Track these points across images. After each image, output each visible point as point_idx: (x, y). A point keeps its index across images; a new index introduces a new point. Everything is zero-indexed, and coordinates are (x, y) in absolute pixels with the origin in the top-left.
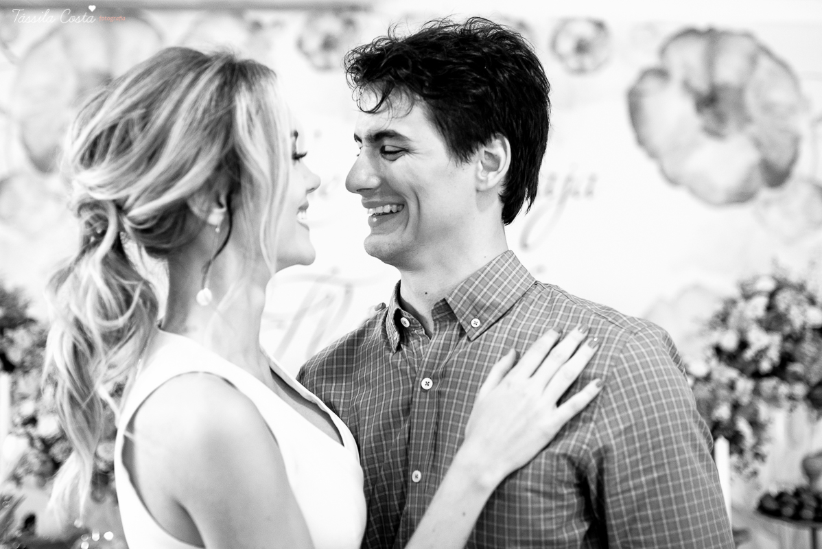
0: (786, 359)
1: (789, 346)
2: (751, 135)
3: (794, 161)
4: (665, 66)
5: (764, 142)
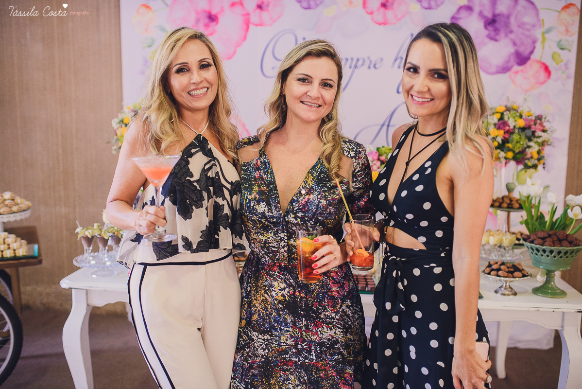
0: (505, 141)
2: (511, 40)
3: (532, 52)
4: (470, 4)
5: (518, 42)
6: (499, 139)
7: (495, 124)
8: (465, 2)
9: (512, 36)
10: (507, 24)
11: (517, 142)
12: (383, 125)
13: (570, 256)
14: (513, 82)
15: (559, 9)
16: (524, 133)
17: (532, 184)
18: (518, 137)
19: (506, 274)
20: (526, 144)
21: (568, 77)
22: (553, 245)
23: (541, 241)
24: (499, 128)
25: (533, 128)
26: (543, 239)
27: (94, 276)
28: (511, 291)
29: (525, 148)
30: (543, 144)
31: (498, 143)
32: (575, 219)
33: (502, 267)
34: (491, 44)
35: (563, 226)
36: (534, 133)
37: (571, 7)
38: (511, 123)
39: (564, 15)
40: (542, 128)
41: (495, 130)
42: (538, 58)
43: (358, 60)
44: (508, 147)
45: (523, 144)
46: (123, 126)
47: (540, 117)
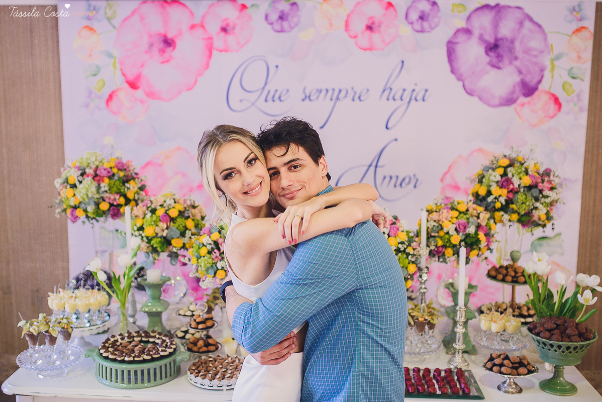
0: (509, 201)
1: (511, 196)
2: (516, 67)
3: (540, 82)
4: (469, 27)
5: (524, 71)
6: (502, 200)
7: (497, 182)
8: (462, 24)
9: (517, 63)
10: (511, 50)
11: (522, 203)
12: (370, 166)
13: (580, 351)
14: (519, 116)
15: (570, 33)
16: (530, 193)
17: (539, 260)
18: (524, 197)
19: (510, 371)
21: (581, 110)
22: (561, 339)
23: (548, 334)
24: (502, 187)
25: (541, 186)
26: (549, 331)
27: (40, 376)
28: (516, 388)
29: (532, 210)
30: (551, 204)
31: (502, 204)
32: (585, 304)
33: (506, 362)
34: (494, 72)
35: (573, 310)
36: (541, 191)
37: (583, 30)
38: (516, 182)
39: (576, 39)
40: (550, 186)
41: (498, 188)
42: (547, 89)
43: (340, 91)
44: (513, 208)
45: (529, 205)
46: (68, 187)
47: (548, 172)
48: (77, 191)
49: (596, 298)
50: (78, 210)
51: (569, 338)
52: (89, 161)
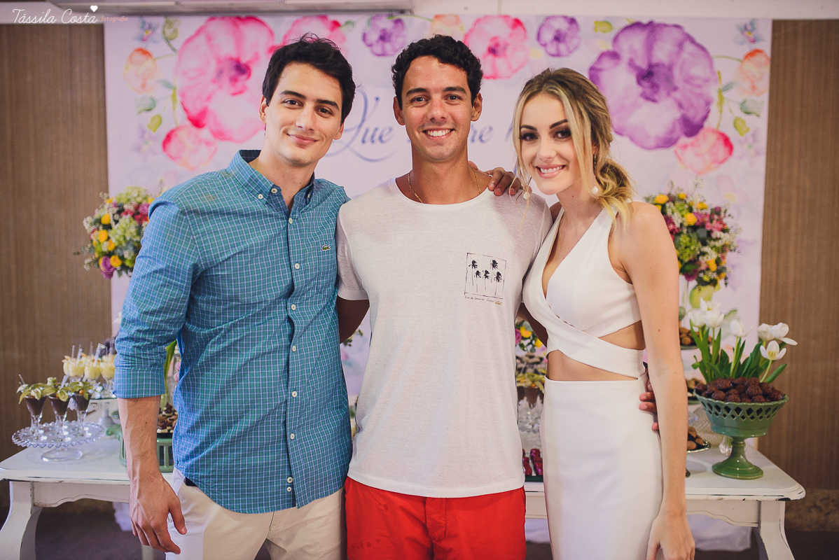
2: (676, 100)
3: (705, 118)
4: (616, 50)
5: (685, 104)
8: (608, 46)
9: (677, 95)
10: (669, 79)
11: (686, 247)
13: (766, 416)
14: (680, 159)
15: (741, 57)
16: (695, 234)
17: (709, 309)
18: (688, 239)
20: (699, 249)
21: (758, 153)
22: (739, 400)
23: (722, 394)
25: (709, 226)
26: (726, 390)
27: (45, 459)
29: (698, 256)
30: (723, 249)
32: (771, 359)
34: (647, 107)
35: (754, 371)
36: (709, 233)
37: (758, 54)
38: (677, 220)
39: (748, 65)
40: (721, 226)
42: (714, 126)
45: (694, 250)
46: (101, 227)
47: (718, 210)
48: (111, 233)
49: (784, 350)
50: (113, 258)
51: (751, 398)
52: (129, 197)
